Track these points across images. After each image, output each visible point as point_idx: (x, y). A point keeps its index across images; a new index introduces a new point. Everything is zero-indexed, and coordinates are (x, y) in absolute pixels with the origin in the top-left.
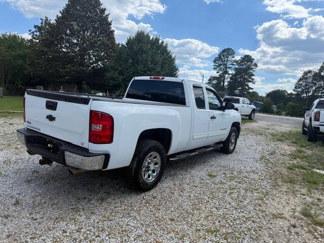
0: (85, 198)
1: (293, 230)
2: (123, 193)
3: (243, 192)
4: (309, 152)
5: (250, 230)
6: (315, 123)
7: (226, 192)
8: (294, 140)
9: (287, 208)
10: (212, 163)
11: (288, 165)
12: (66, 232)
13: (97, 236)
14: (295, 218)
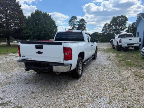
0: (59, 85)
1: (136, 81)
2: (71, 80)
3: (112, 72)
4: (121, 55)
5: (124, 83)
6: (119, 44)
7: (107, 73)
8: (113, 51)
9: (129, 75)
10: (93, 64)
11: (118, 60)
12: (65, 98)
13: (78, 97)
14: (134, 77)
